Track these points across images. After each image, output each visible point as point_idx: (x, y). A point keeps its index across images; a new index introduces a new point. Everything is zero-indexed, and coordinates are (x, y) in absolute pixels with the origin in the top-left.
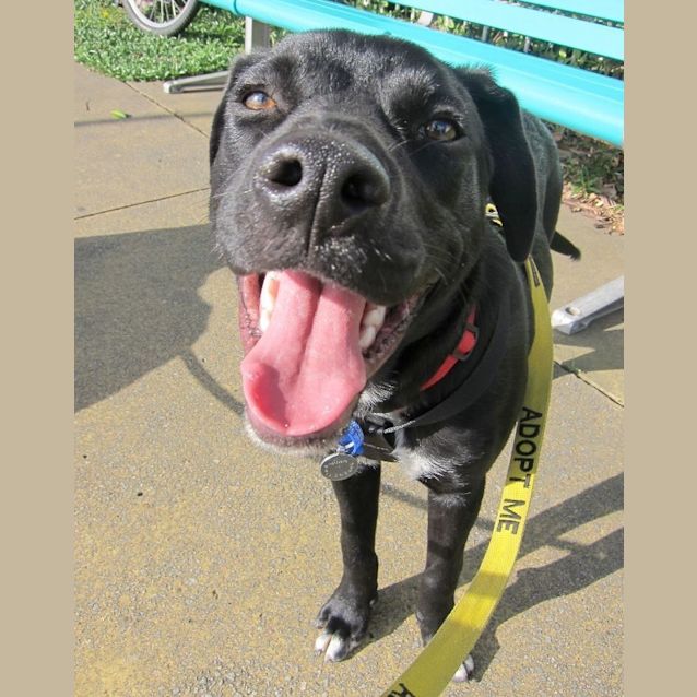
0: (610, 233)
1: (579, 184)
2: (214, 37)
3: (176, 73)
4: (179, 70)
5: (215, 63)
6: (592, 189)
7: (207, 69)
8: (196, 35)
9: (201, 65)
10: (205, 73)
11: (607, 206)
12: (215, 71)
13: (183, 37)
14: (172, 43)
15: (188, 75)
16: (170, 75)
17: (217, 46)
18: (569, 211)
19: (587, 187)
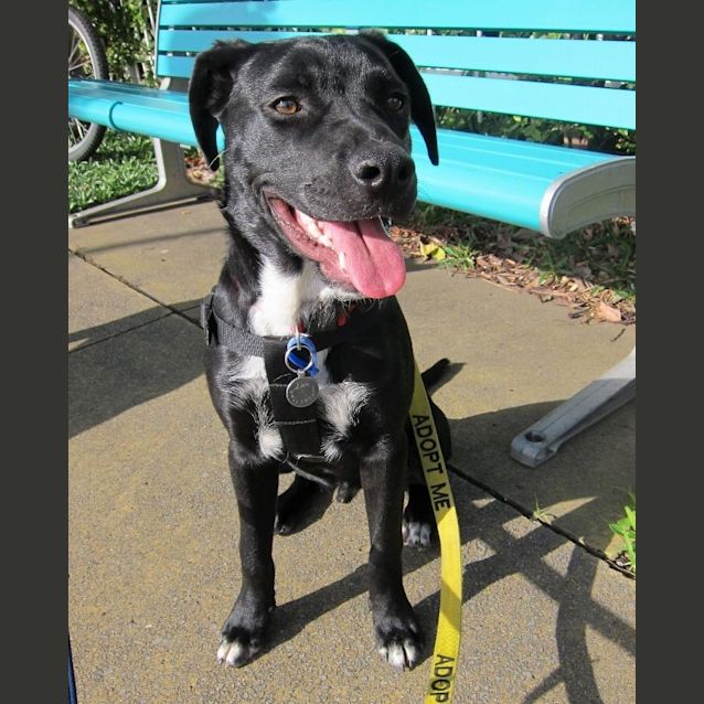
0: (587, 322)
1: (547, 268)
2: (129, 154)
3: (84, 203)
4: (87, 199)
5: (129, 184)
6: (563, 271)
7: (120, 193)
8: (110, 155)
9: (113, 190)
10: (119, 197)
11: (582, 289)
12: (131, 193)
13: (94, 159)
14: (83, 168)
15: (97, 203)
16: (76, 207)
17: (134, 164)
18: (539, 301)
19: (556, 269)
